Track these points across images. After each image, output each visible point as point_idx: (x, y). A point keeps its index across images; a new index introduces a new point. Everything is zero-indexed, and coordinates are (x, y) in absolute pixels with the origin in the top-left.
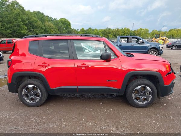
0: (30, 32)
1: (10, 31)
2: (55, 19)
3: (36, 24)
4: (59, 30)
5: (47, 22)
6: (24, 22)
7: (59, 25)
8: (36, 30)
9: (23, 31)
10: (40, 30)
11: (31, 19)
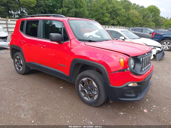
0: (112, 19)
1: (96, 18)
2: (142, 7)
3: (119, 12)
4: (143, 18)
5: (132, 10)
6: (109, 11)
7: (145, 13)
8: (118, 17)
9: (105, 19)
10: (122, 18)
11: (116, 7)
